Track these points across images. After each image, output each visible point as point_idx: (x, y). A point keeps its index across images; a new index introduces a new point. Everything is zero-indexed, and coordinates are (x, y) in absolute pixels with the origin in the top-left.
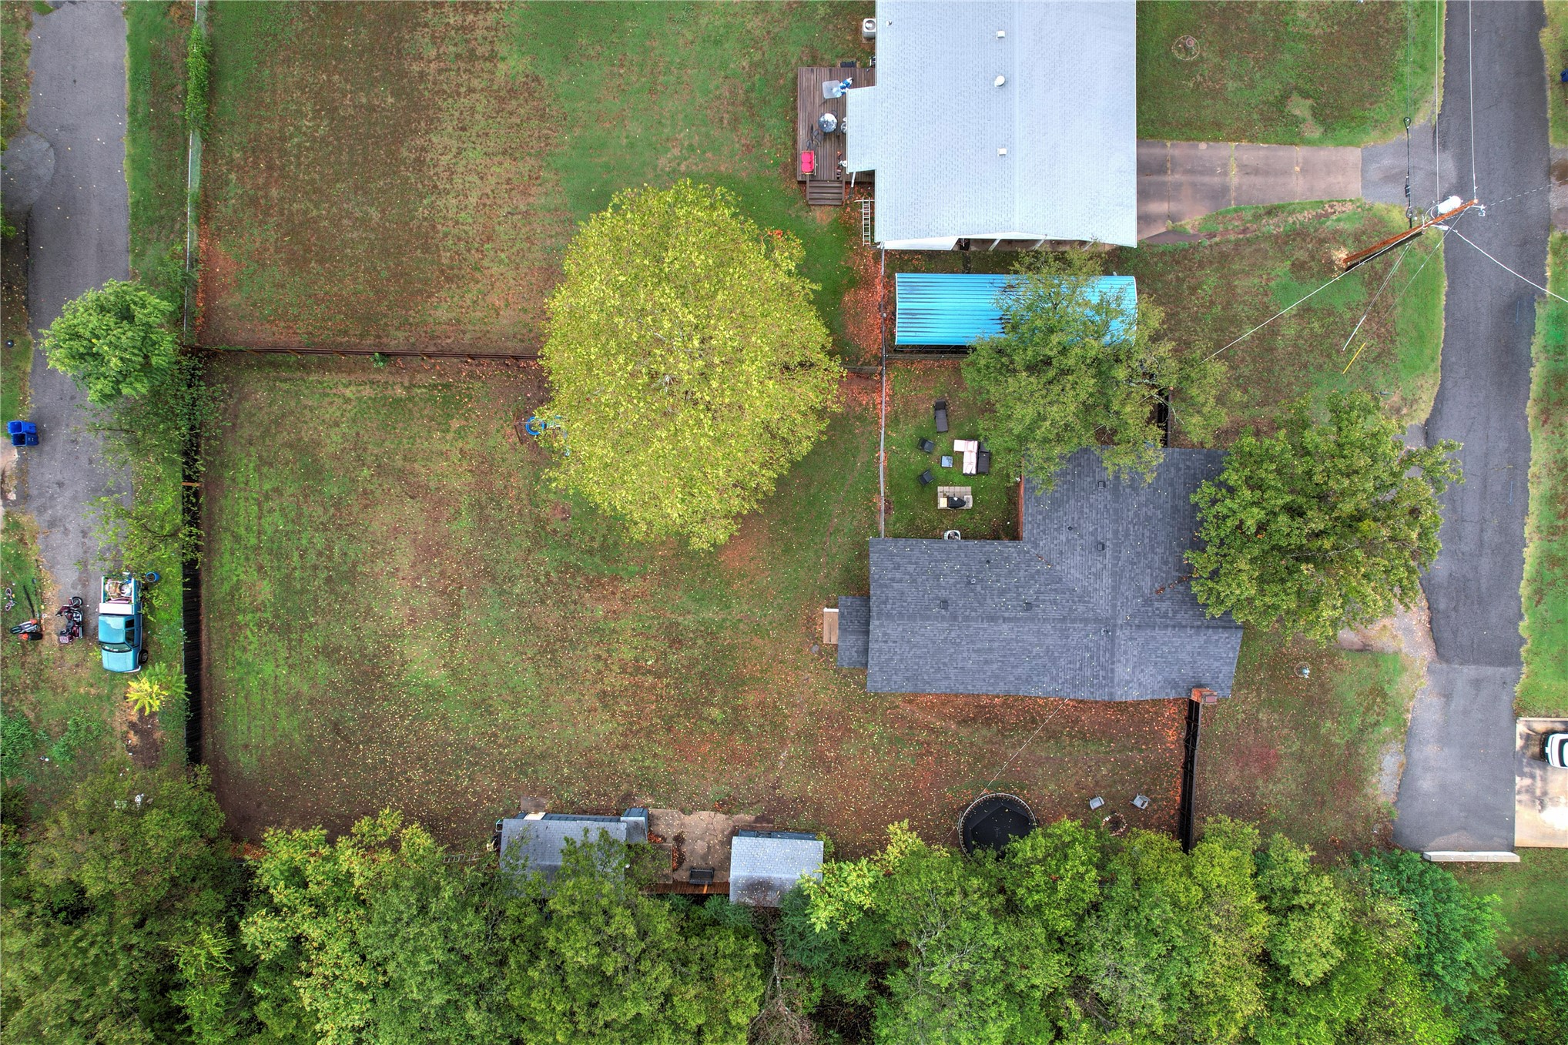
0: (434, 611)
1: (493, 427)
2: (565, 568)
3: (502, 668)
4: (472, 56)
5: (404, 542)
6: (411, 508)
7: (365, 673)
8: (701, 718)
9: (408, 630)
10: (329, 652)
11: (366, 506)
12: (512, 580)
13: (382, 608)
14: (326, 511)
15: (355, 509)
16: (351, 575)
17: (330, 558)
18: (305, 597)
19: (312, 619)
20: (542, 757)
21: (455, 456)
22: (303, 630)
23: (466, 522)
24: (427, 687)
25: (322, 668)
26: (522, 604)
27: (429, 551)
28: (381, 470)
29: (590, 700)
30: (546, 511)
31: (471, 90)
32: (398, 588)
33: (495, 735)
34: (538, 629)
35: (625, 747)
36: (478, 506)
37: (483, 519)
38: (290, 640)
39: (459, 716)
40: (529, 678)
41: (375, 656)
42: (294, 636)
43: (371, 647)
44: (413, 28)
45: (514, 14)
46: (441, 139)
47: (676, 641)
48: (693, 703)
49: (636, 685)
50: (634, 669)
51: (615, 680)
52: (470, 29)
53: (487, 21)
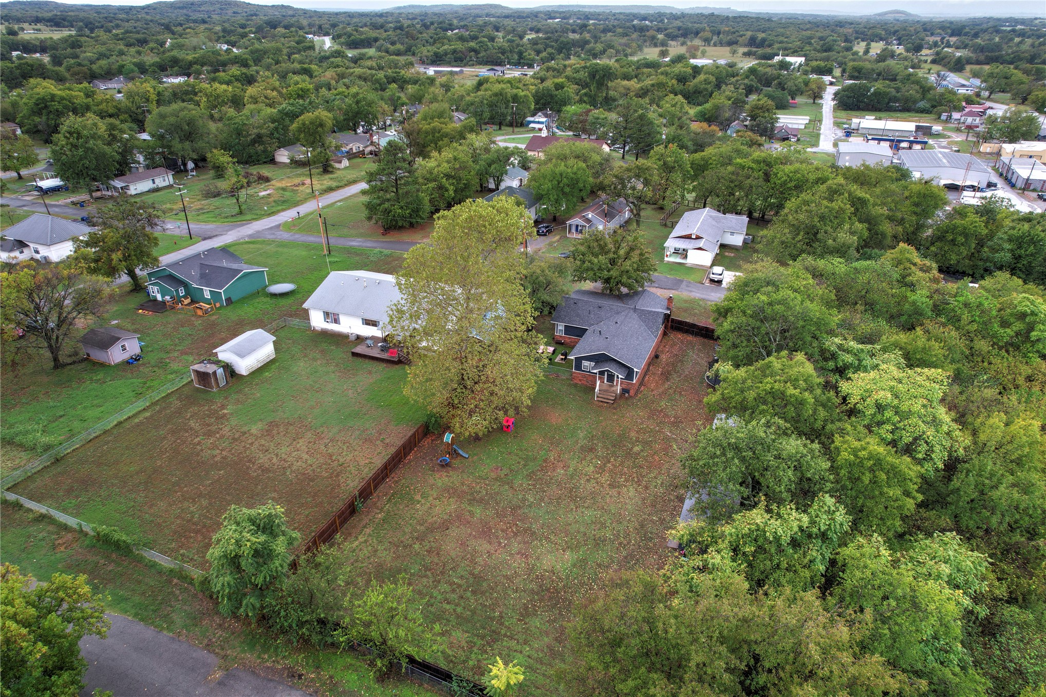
0: (525, 543)
1: (431, 481)
2: (530, 476)
3: (576, 522)
4: (235, 440)
5: (472, 543)
6: (454, 532)
7: (550, 599)
8: (639, 454)
9: (531, 561)
10: (526, 613)
11: (438, 554)
12: (524, 500)
13: (509, 569)
14: (426, 576)
15: (436, 560)
16: (478, 579)
17: (459, 586)
18: (478, 612)
19: (497, 614)
20: (642, 526)
21: (437, 502)
22: (502, 624)
23: (478, 511)
24: (574, 565)
25: (536, 623)
26: (542, 499)
27: (486, 532)
28: (420, 539)
29: (614, 492)
30: (493, 475)
31: (252, 444)
32: (502, 556)
33: (620, 544)
34: (560, 498)
35: (647, 488)
36: (471, 502)
37: (481, 501)
38: (505, 635)
39: (602, 556)
40: (589, 513)
41: (540, 586)
42: (503, 632)
43: (533, 586)
44: (198, 455)
45: (234, 422)
46: (263, 459)
47: (591, 450)
48: (629, 454)
49: (611, 471)
50: (601, 470)
51: (605, 479)
52: (222, 436)
53: (226, 430)
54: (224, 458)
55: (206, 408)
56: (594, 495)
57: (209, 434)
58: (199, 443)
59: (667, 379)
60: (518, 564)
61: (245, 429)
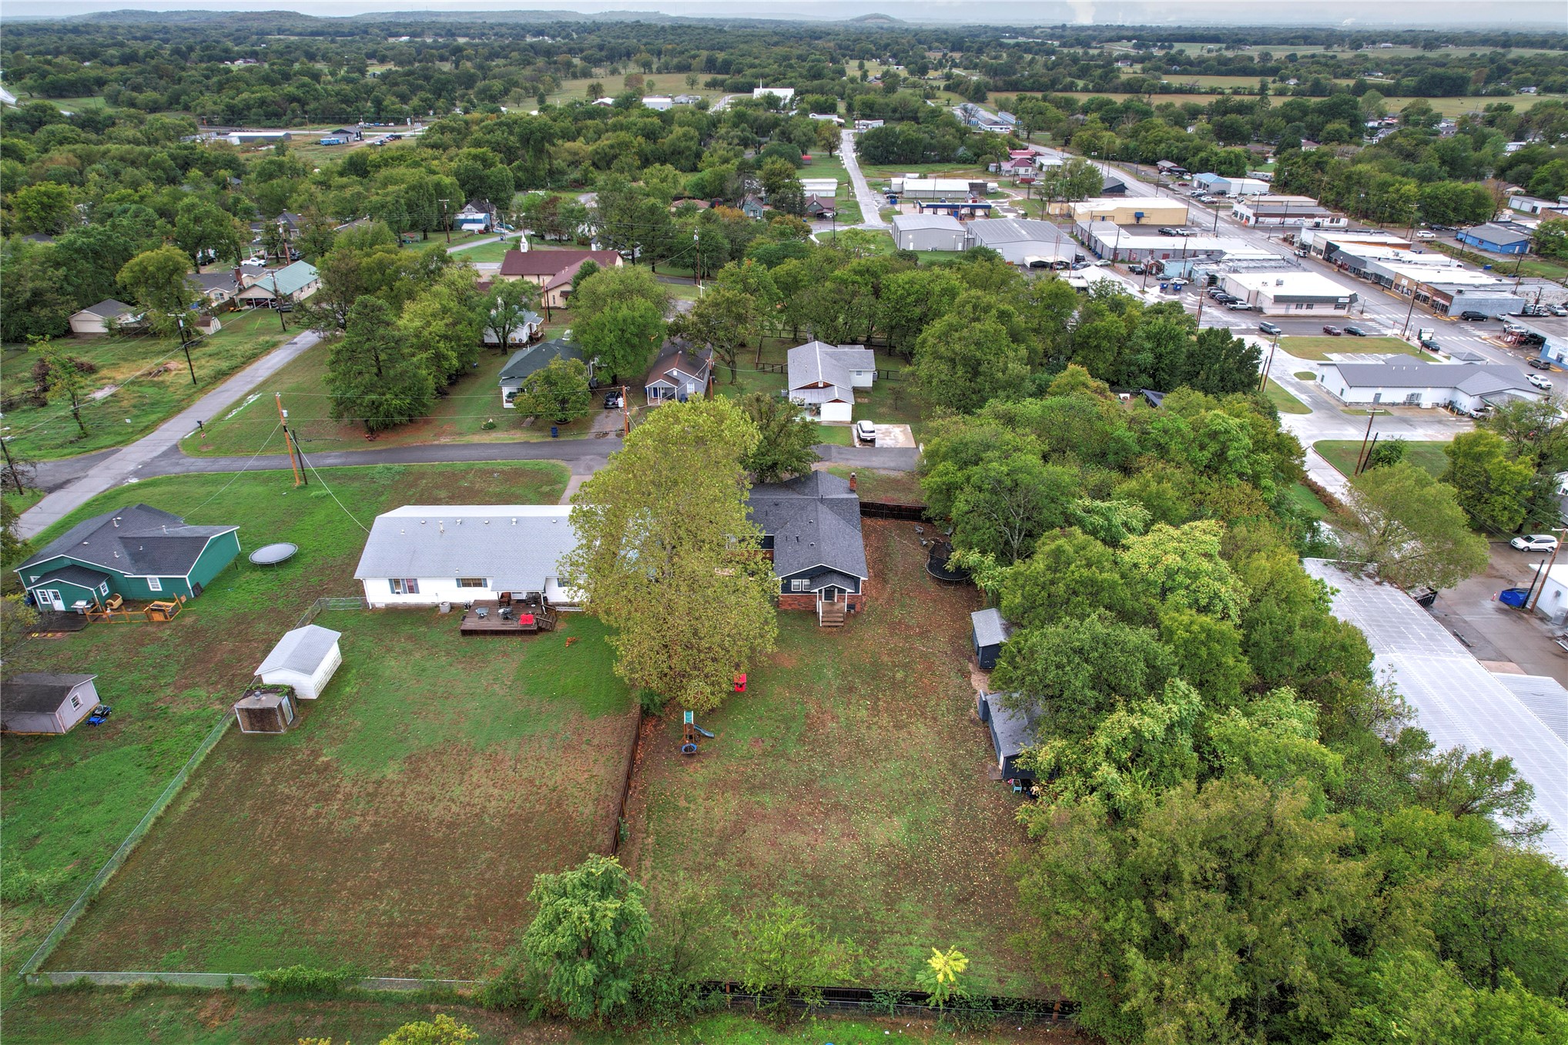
0: (843, 821)
1: (688, 779)
2: (801, 740)
3: (885, 780)
4: (372, 796)
5: (783, 839)
6: (755, 832)
7: (906, 876)
8: (905, 681)
9: (862, 840)
10: (891, 901)
11: (752, 864)
12: (812, 771)
13: (844, 856)
14: (755, 895)
15: (755, 873)
16: (817, 878)
17: (801, 894)
18: (840, 916)
19: (861, 911)
20: (954, 765)
21: (711, 803)
22: (872, 921)
23: (766, 798)
24: (909, 831)
25: (906, 907)
26: (832, 765)
27: (791, 822)
28: (720, 852)
29: (903, 734)
30: (756, 750)
31: (402, 794)
32: (825, 845)
33: (943, 791)
34: (850, 758)
35: (935, 719)
36: (752, 789)
37: (763, 786)
38: (884, 932)
39: (931, 811)
40: (892, 765)
41: (888, 865)
42: (879, 929)
43: (879, 868)
44: (330, 831)
45: (349, 771)
46: (436, 811)
47: (851, 689)
48: (895, 685)
49: (887, 710)
50: (875, 710)
51: (885, 720)
52: (348, 796)
53: (347, 785)
54: (376, 825)
55: (289, 761)
56: (885, 743)
57: (326, 797)
58: (318, 815)
59: (886, 581)
60: (848, 847)
61: (375, 776)
